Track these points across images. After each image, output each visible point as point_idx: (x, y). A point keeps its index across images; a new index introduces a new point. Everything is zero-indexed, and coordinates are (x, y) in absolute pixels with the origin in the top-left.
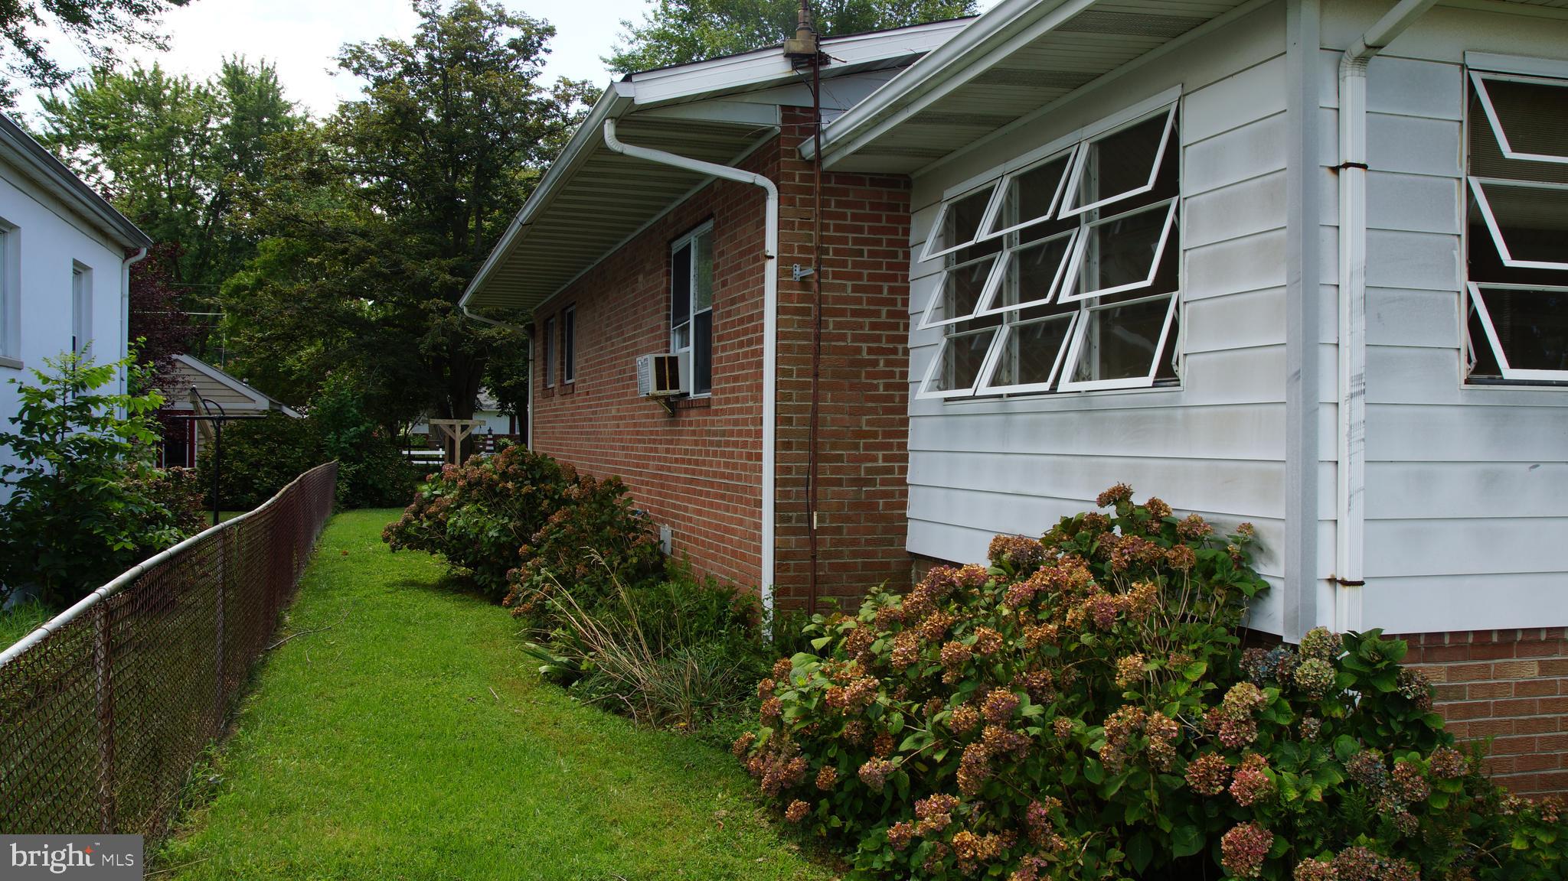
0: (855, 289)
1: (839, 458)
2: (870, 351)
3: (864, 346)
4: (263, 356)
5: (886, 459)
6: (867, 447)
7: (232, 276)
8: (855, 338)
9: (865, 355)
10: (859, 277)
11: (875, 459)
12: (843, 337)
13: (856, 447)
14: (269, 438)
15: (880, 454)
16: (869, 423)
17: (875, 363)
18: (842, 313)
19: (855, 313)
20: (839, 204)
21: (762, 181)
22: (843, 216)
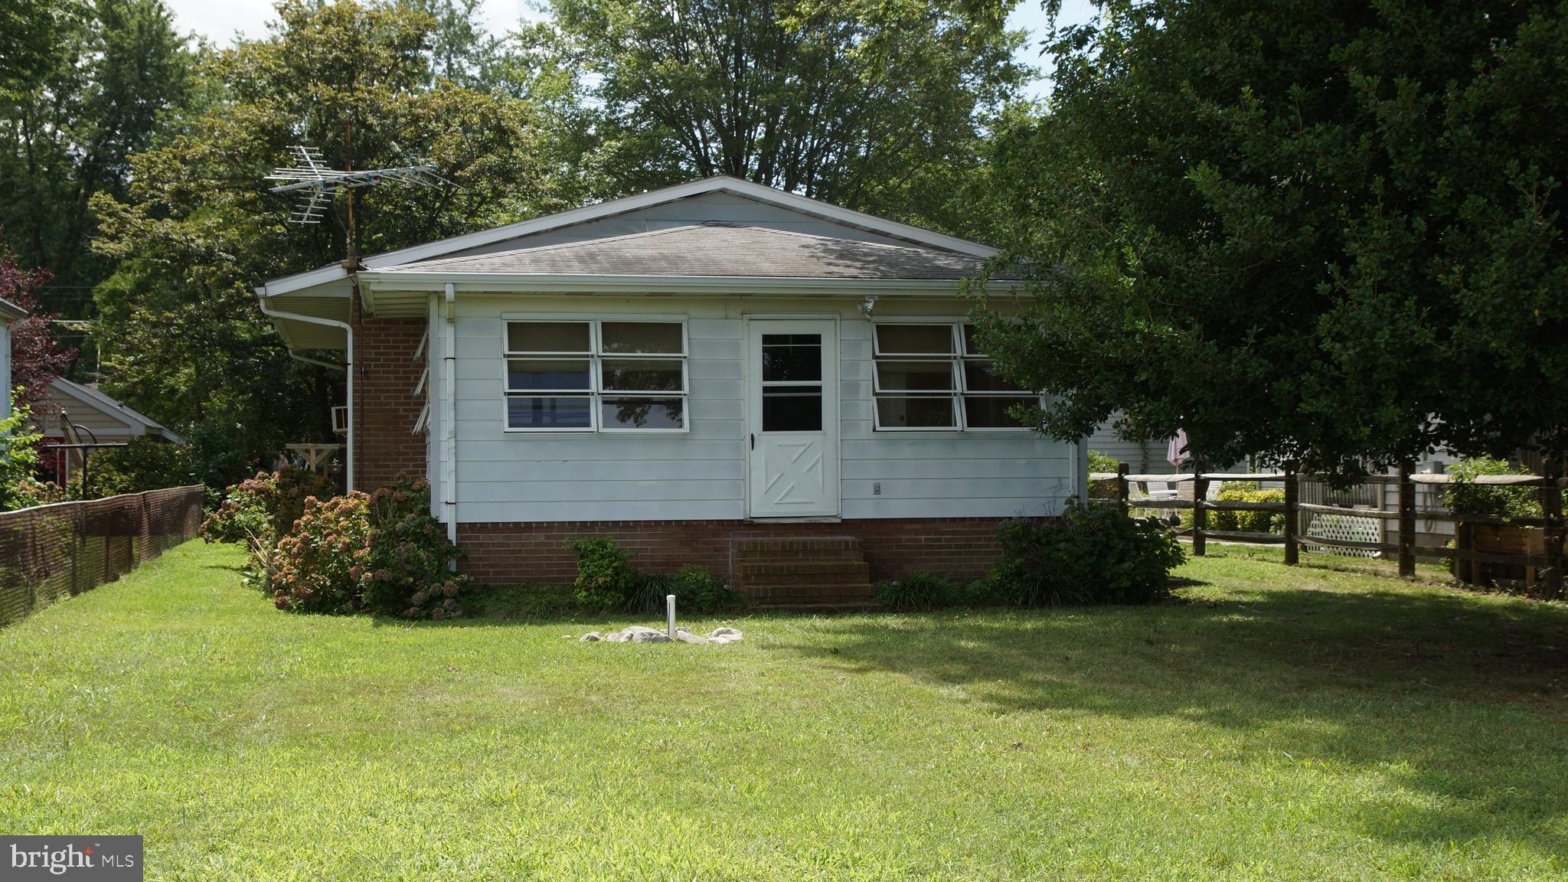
0: (396, 378)
1: (388, 466)
2: (404, 410)
3: (401, 408)
4: (136, 380)
5: (414, 466)
6: (403, 460)
7: (107, 278)
8: (395, 404)
9: (401, 413)
10: (398, 372)
11: (408, 466)
12: (389, 404)
13: (398, 460)
14: (138, 465)
15: (411, 464)
16: (405, 448)
17: (408, 417)
18: (388, 391)
19: (395, 391)
20: (385, 335)
21: (344, 325)
22: (389, 341)
